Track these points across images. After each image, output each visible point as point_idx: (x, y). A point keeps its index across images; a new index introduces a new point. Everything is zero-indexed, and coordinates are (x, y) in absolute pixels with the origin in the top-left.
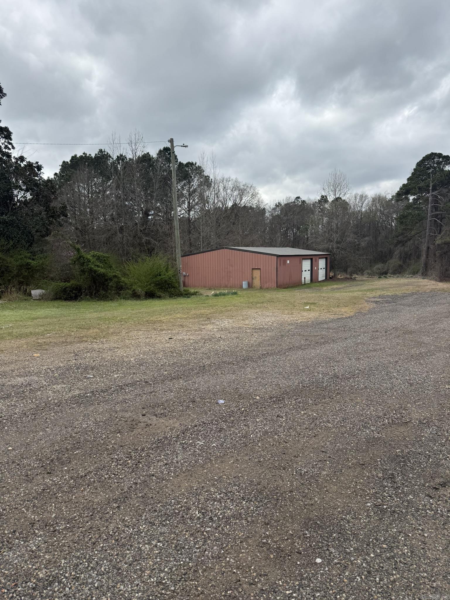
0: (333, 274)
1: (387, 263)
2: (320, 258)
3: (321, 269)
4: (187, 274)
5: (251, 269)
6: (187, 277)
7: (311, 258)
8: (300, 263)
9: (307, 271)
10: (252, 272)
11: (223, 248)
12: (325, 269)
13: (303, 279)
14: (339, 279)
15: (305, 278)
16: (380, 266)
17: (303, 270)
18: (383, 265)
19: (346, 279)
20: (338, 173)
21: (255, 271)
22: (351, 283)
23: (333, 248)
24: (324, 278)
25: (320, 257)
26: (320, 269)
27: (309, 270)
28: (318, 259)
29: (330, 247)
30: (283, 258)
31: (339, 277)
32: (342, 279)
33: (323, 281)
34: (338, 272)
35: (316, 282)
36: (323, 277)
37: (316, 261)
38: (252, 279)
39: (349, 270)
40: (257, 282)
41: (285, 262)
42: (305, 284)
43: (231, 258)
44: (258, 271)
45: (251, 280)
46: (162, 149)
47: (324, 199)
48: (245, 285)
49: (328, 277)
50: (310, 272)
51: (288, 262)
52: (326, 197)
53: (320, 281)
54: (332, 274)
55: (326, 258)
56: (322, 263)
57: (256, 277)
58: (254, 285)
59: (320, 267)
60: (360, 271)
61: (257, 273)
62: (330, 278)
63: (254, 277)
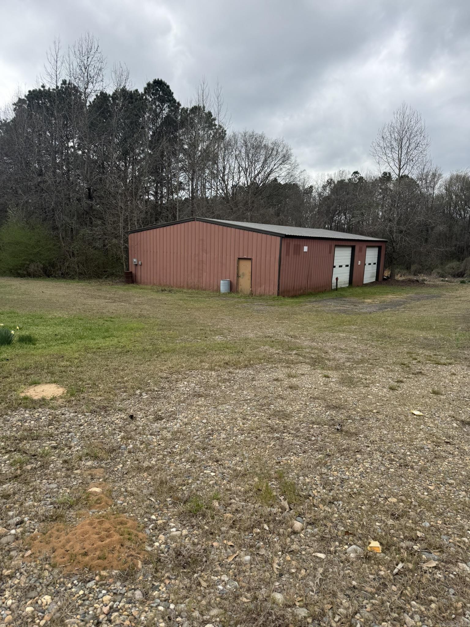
0: (389, 273)
1: (464, 261)
2: (368, 247)
3: (370, 264)
4: (140, 263)
5: (236, 259)
6: (139, 267)
7: (352, 245)
8: (330, 252)
9: (344, 266)
10: (238, 264)
11: (194, 220)
12: (376, 266)
13: (334, 280)
14: (398, 281)
15: (337, 279)
16: (454, 264)
17: (336, 263)
18: (458, 263)
19: (410, 282)
20: (408, 112)
21: (243, 264)
22: (418, 290)
23: (391, 232)
24: (374, 279)
25: (370, 244)
26: (367, 264)
27: (347, 266)
28: (364, 247)
29: (387, 229)
30: (293, 242)
31: (398, 277)
32: (403, 281)
33: (371, 284)
34: (399, 270)
35: (358, 286)
36: (372, 277)
37: (361, 250)
38: (238, 276)
39: (413, 268)
40: (245, 284)
41: (298, 250)
42: (337, 289)
43: (205, 238)
44: (248, 263)
45: (235, 278)
46: (151, 82)
47: (386, 177)
48: (223, 287)
49: (380, 278)
50: (348, 268)
51: (306, 249)
52: (390, 174)
53: (366, 285)
54: (387, 273)
55: (380, 248)
56: (371, 255)
57: (243, 274)
58: (240, 287)
59: (367, 261)
60: (428, 270)
61: (245, 267)
62: (384, 279)
63: (241, 273)
